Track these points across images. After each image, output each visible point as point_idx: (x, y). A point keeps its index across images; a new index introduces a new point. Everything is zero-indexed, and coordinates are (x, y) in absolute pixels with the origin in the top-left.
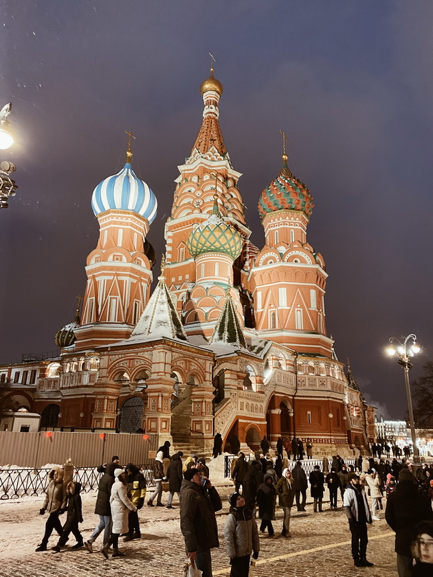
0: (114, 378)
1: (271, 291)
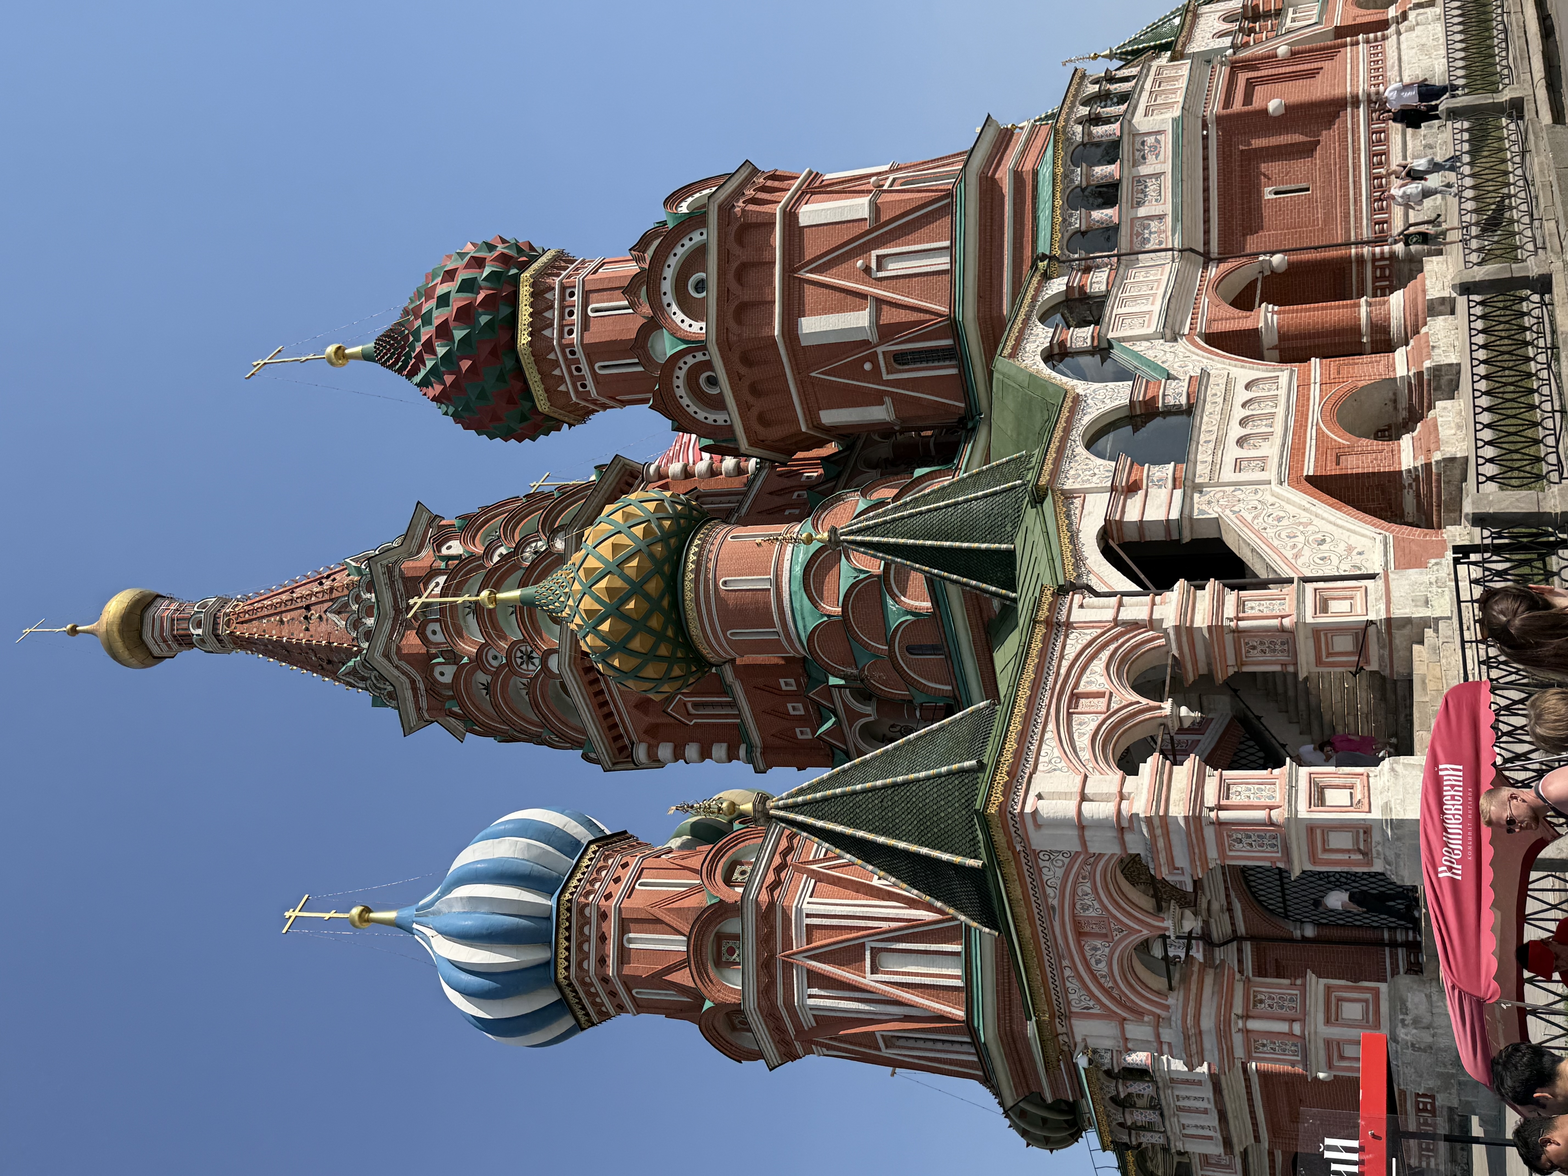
0: (1158, 993)
1: (813, 374)
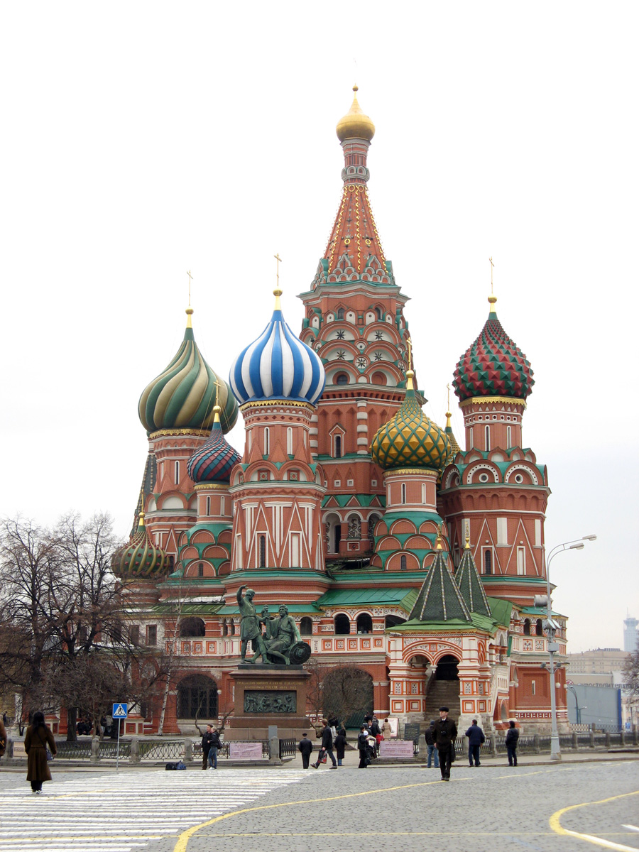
1: (485, 520)
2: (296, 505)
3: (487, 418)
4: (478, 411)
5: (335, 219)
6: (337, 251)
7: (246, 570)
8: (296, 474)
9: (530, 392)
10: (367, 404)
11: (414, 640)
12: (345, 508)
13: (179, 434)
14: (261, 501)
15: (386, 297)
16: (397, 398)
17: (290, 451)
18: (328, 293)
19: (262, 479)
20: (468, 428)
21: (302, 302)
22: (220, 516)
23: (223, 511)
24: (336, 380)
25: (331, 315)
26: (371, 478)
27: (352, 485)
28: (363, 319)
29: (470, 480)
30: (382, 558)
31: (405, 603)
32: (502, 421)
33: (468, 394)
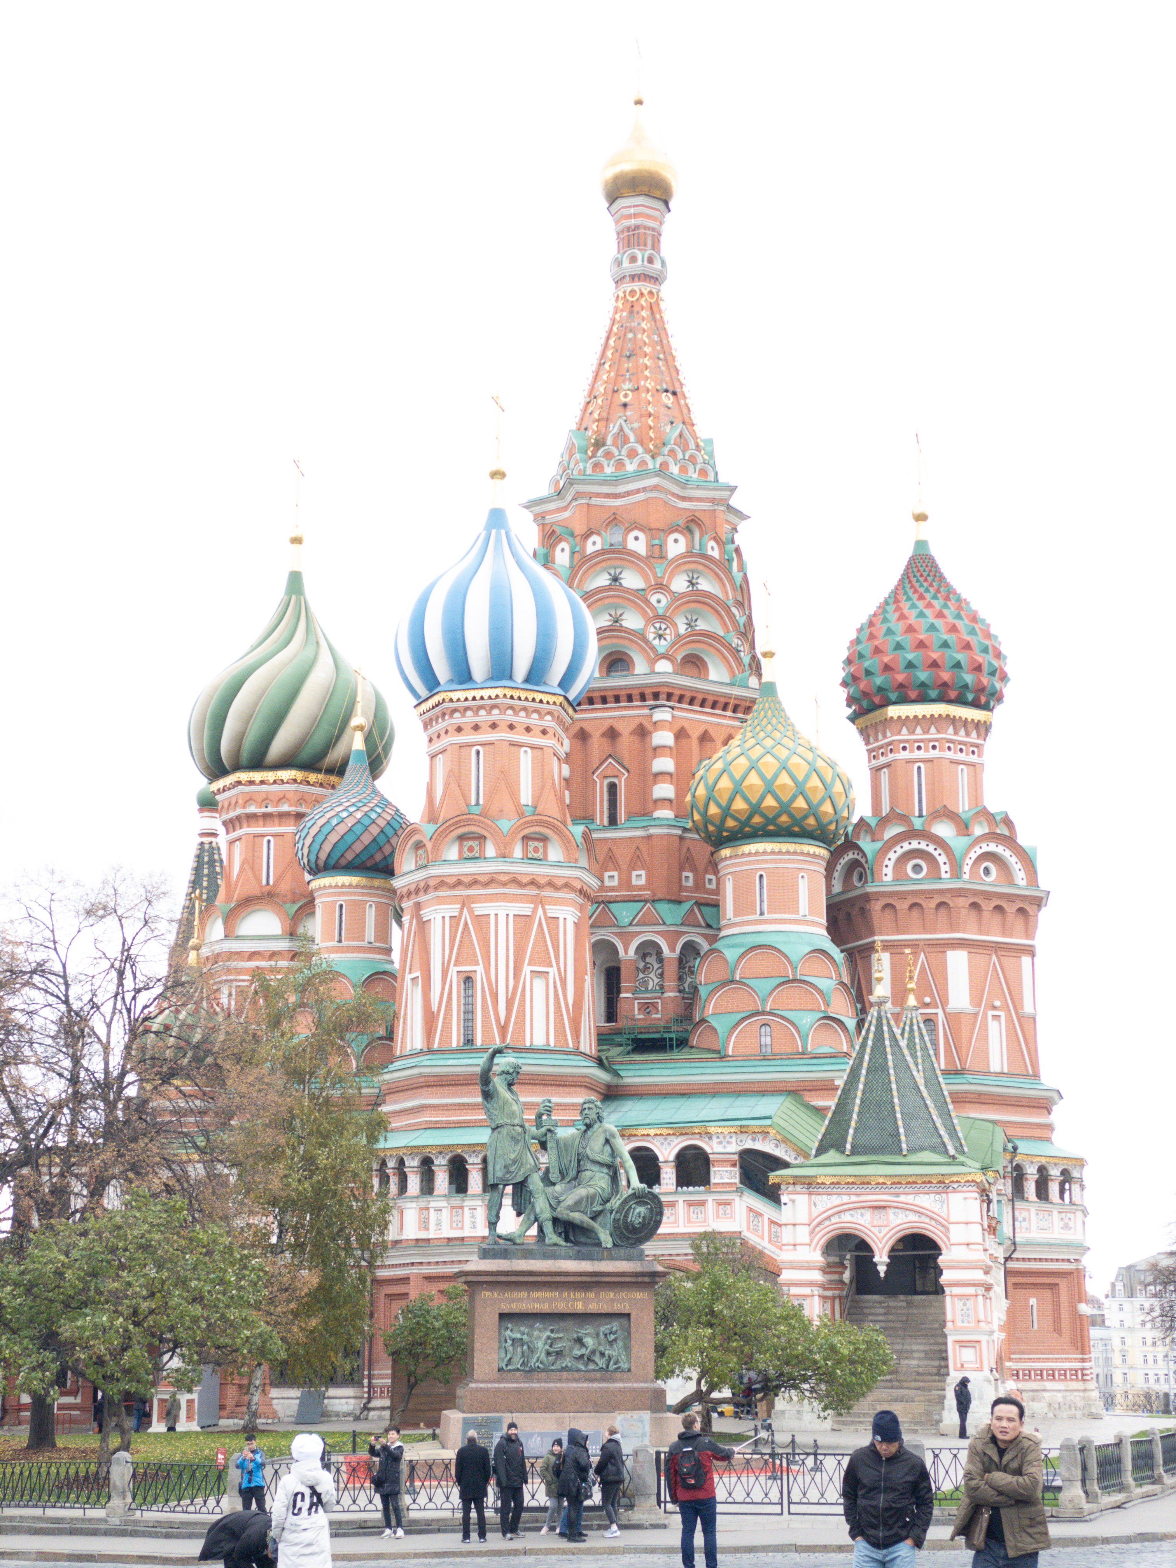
1: (922, 955)
2: (540, 911)
3: (919, 748)
4: (899, 733)
5: (598, 355)
6: (604, 415)
7: (430, 1052)
8: (539, 845)
9: (1000, 699)
10: (673, 717)
11: (835, 1200)
12: (632, 929)
13: (275, 782)
14: (465, 902)
15: (706, 506)
16: (730, 707)
17: (526, 797)
18: (591, 495)
19: (467, 854)
20: (876, 771)
21: (531, 517)
22: (365, 944)
23: (370, 934)
24: (604, 670)
25: (594, 538)
26: (682, 869)
27: (643, 882)
28: (662, 547)
29: (888, 873)
30: (720, 1030)
31: (782, 1123)
32: (950, 755)
33: (877, 700)
